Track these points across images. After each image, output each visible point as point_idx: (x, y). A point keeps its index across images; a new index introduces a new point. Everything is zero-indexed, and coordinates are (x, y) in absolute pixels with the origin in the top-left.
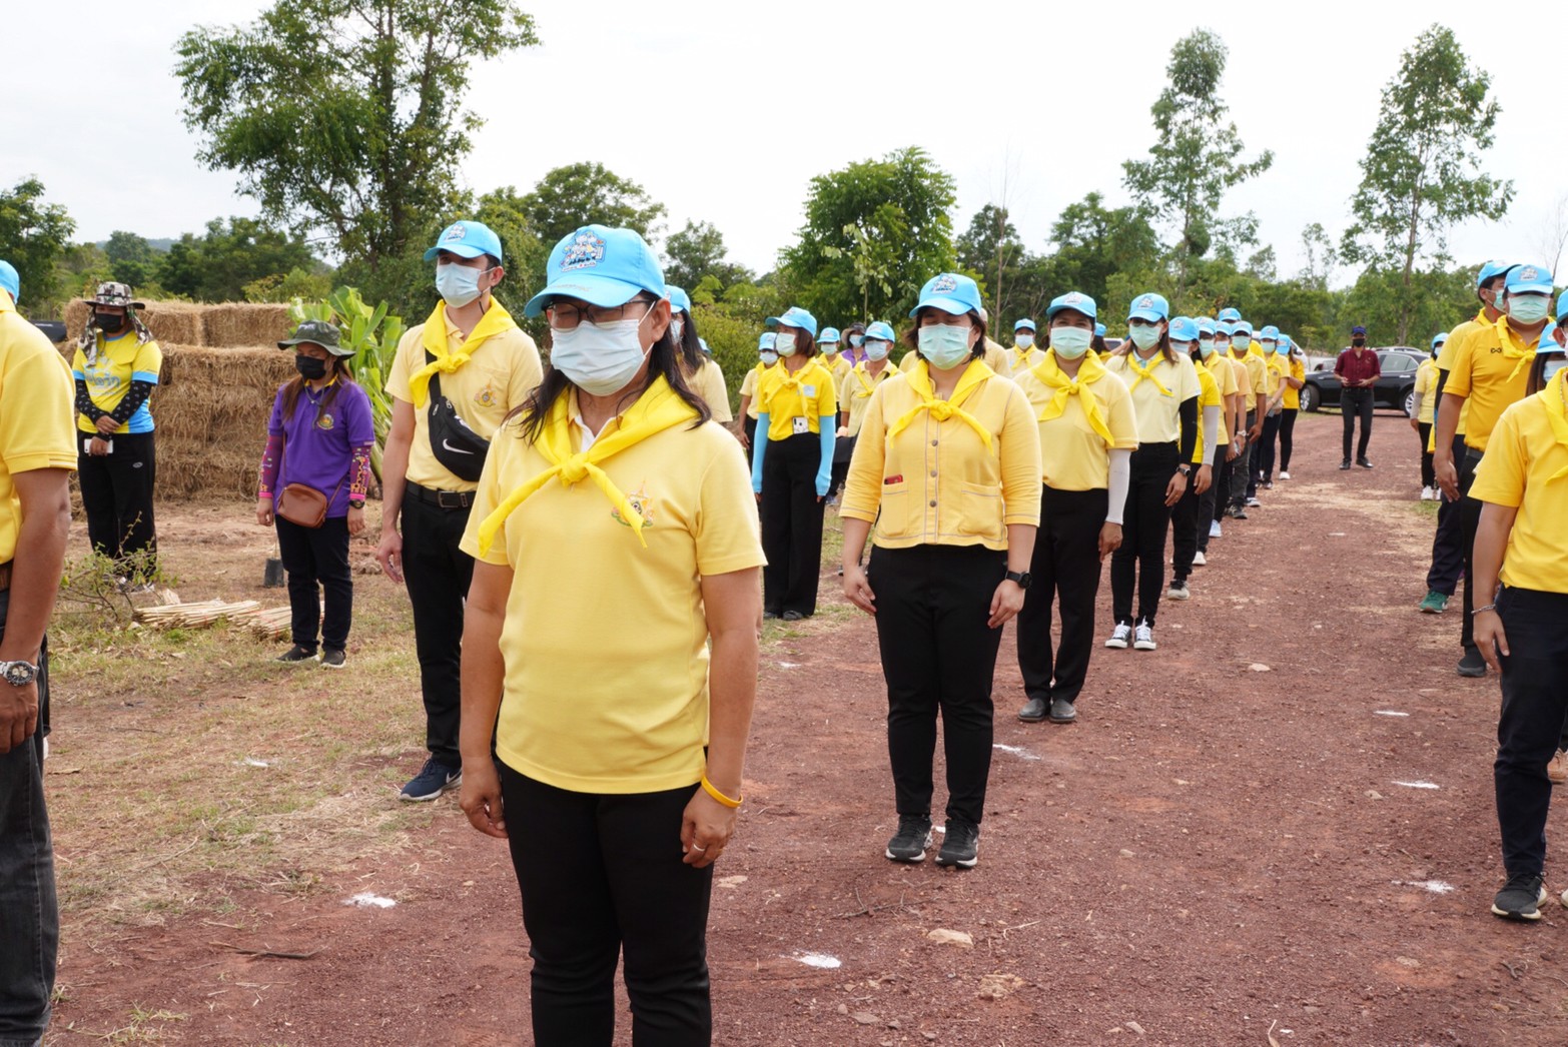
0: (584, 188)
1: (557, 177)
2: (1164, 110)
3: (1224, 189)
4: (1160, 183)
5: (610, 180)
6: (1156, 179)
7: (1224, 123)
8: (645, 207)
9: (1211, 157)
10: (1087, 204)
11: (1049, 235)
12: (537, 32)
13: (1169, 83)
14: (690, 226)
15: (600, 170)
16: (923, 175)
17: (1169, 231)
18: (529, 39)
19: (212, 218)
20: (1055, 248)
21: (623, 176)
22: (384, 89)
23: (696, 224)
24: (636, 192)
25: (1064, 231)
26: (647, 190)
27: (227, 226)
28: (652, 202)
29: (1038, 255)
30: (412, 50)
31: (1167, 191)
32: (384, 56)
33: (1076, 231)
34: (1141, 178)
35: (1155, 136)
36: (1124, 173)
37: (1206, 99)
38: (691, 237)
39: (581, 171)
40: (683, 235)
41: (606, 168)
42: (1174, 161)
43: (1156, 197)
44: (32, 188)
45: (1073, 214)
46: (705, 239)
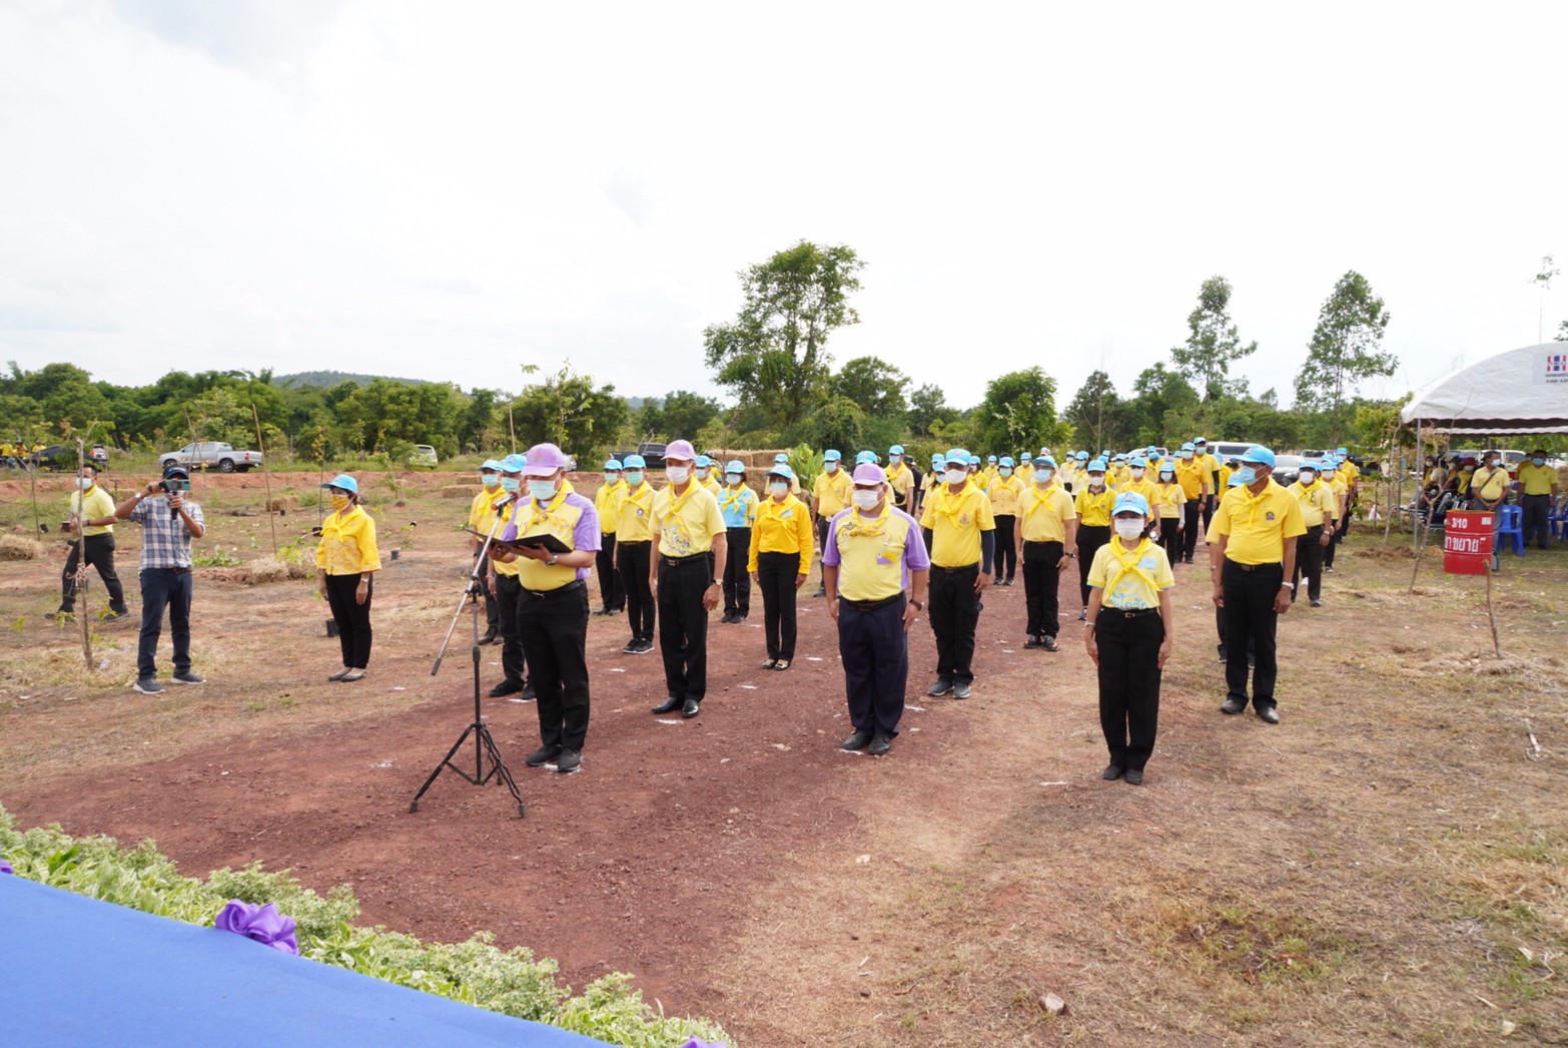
0: (866, 370)
1: (852, 365)
2: (1195, 319)
3: (1230, 363)
4: (1192, 360)
5: (880, 364)
6: (1189, 357)
7: (1229, 325)
8: (900, 379)
9: (1221, 345)
10: (1155, 369)
11: (1133, 387)
12: (859, 318)
13: (1200, 304)
14: (925, 387)
15: (876, 360)
16: (1040, 379)
17: (1199, 385)
18: (856, 320)
19: (669, 392)
20: (1136, 395)
21: (888, 362)
22: (792, 347)
23: (928, 385)
24: (895, 371)
25: (1141, 384)
26: (901, 370)
27: (676, 396)
28: (905, 376)
29: (1126, 399)
30: (803, 327)
31: (1196, 365)
32: (791, 334)
33: (1149, 384)
34: (1181, 357)
35: (1191, 332)
36: (1172, 354)
37: (1218, 313)
38: (926, 393)
39: (865, 361)
40: (921, 392)
41: (879, 359)
42: (1200, 347)
43: (1190, 367)
44: (609, 388)
45: (1147, 374)
46: (933, 393)
